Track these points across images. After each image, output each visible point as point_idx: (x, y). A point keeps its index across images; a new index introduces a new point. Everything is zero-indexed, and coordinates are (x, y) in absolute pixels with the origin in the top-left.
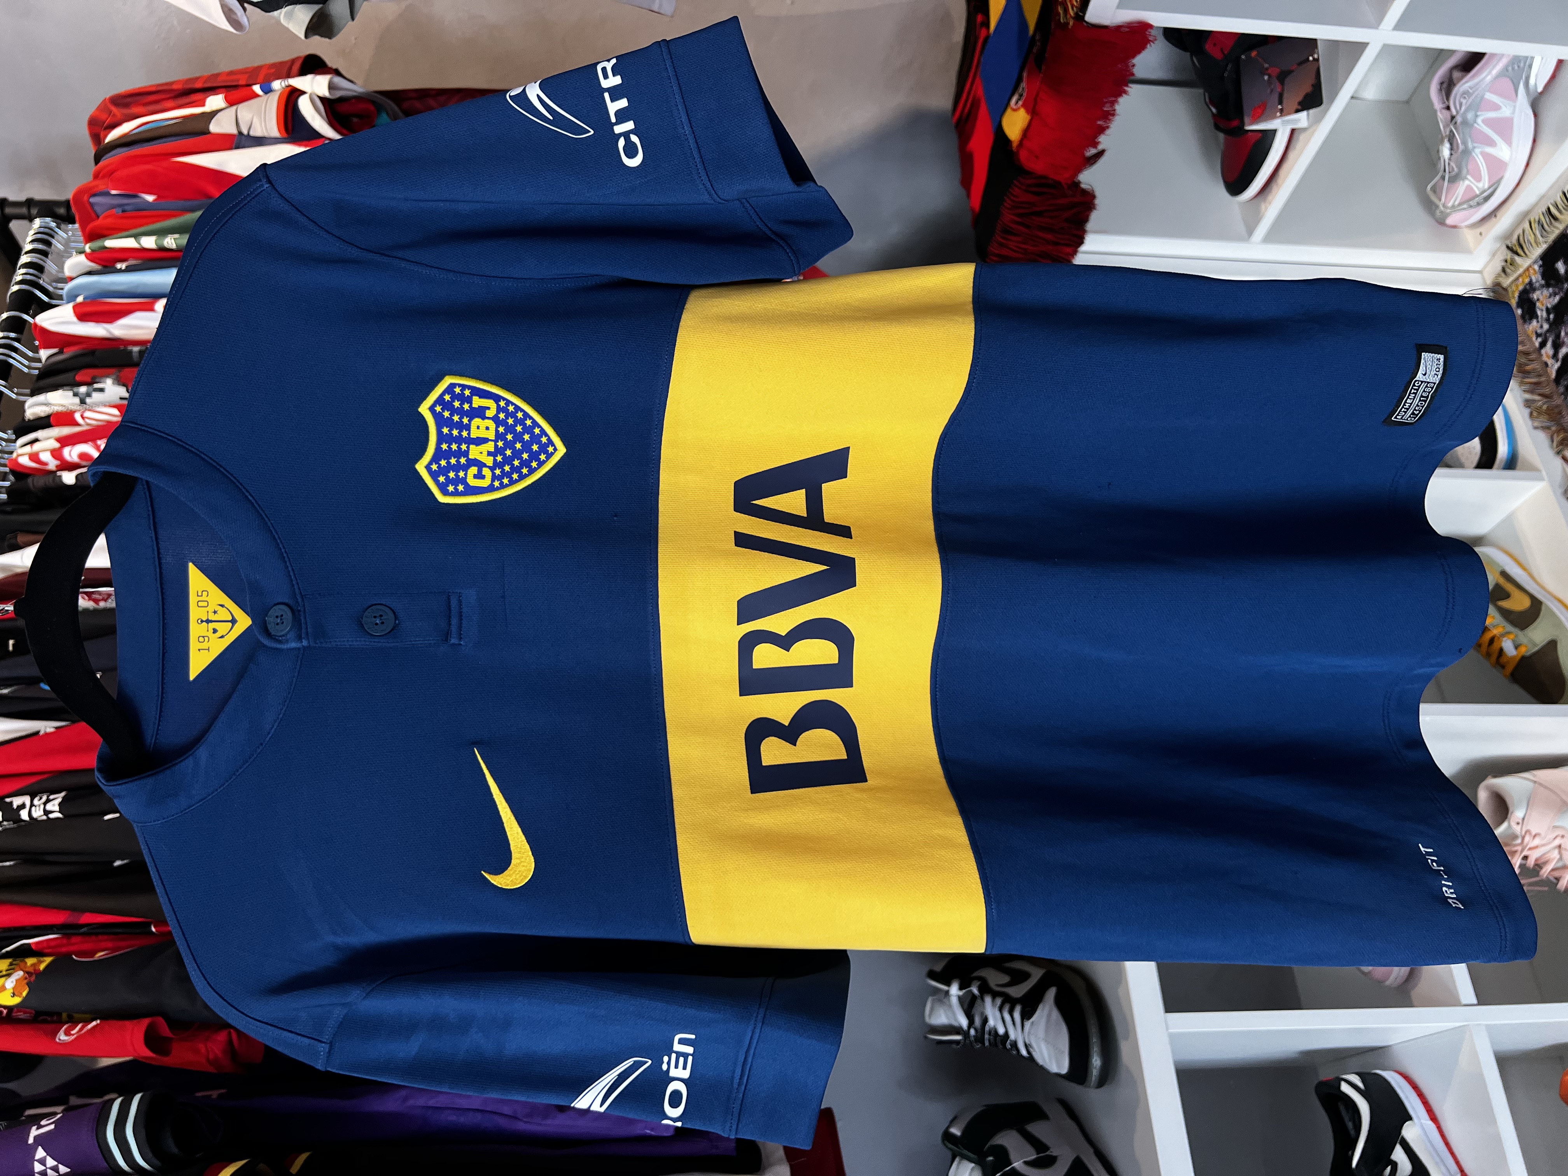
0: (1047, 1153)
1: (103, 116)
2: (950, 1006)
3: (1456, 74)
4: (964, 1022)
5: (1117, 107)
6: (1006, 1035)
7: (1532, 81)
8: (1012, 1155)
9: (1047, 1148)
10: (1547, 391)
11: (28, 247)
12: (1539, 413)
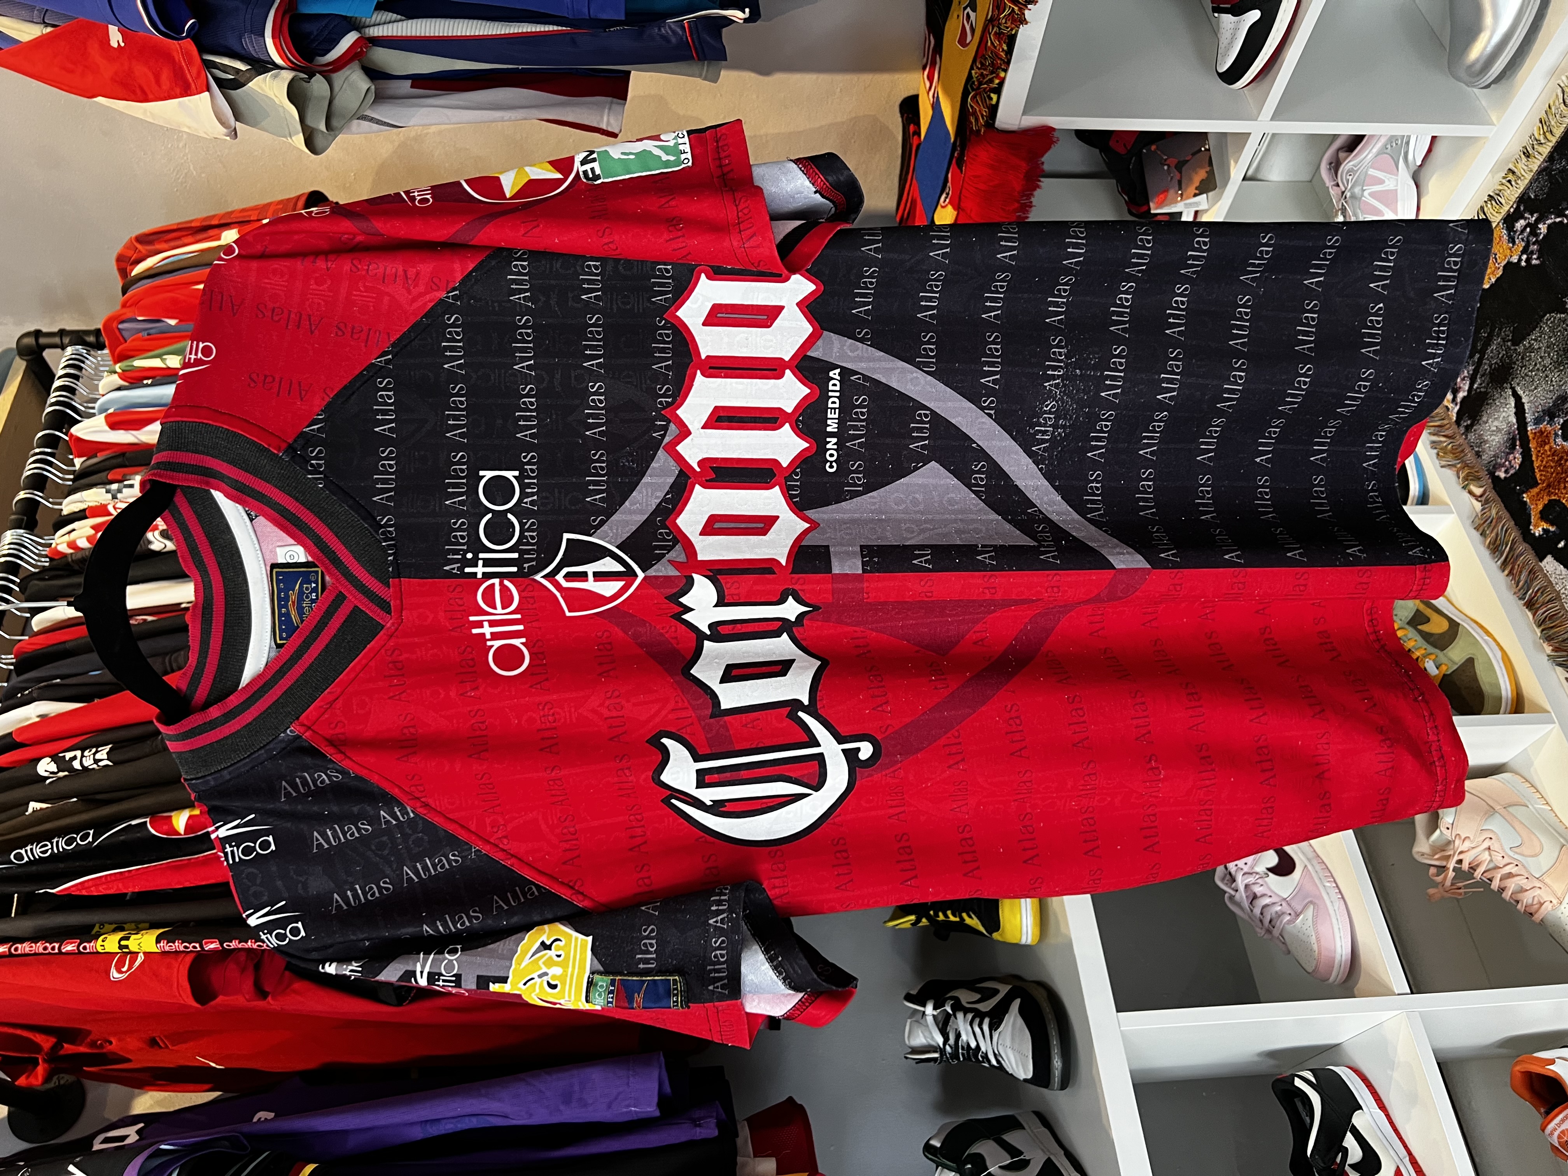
0: (1022, 1157)
1: (130, 253)
2: (927, 1026)
3: (1342, 155)
4: (940, 1040)
5: (1033, 199)
6: (978, 1047)
7: (1410, 157)
8: (988, 1163)
9: (1021, 1153)
10: (1449, 432)
11: (61, 372)
12: (1445, 453)
